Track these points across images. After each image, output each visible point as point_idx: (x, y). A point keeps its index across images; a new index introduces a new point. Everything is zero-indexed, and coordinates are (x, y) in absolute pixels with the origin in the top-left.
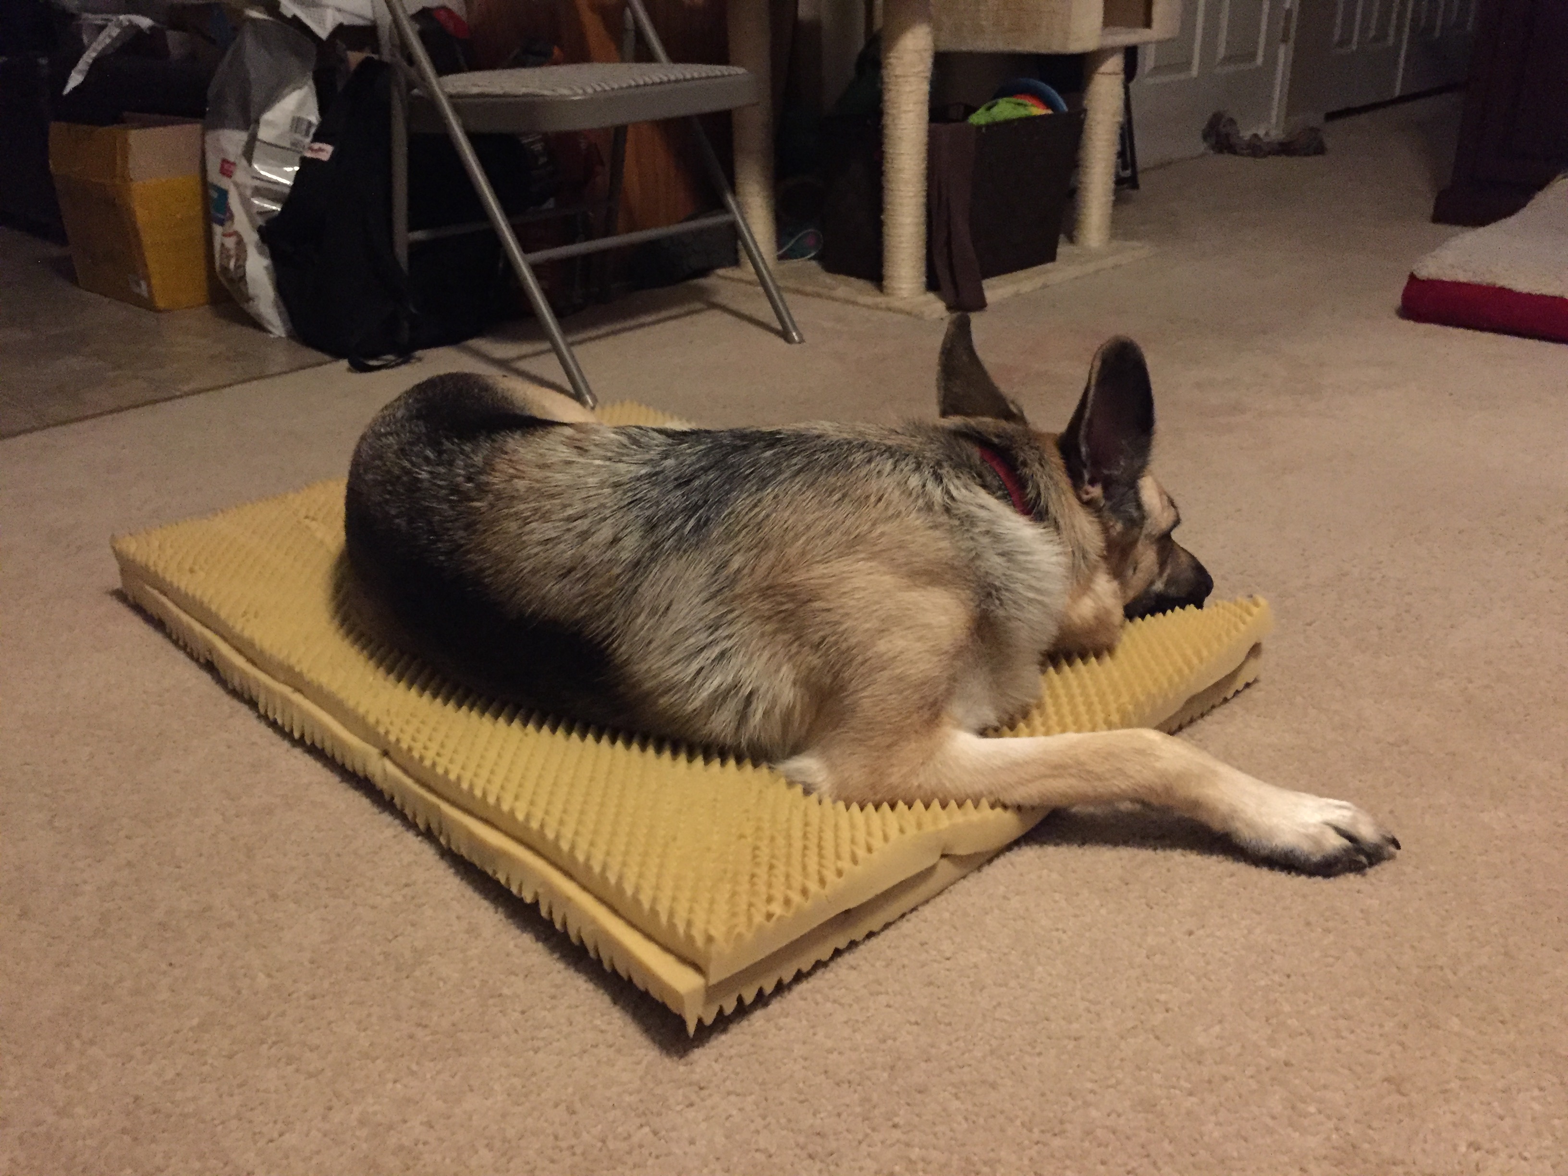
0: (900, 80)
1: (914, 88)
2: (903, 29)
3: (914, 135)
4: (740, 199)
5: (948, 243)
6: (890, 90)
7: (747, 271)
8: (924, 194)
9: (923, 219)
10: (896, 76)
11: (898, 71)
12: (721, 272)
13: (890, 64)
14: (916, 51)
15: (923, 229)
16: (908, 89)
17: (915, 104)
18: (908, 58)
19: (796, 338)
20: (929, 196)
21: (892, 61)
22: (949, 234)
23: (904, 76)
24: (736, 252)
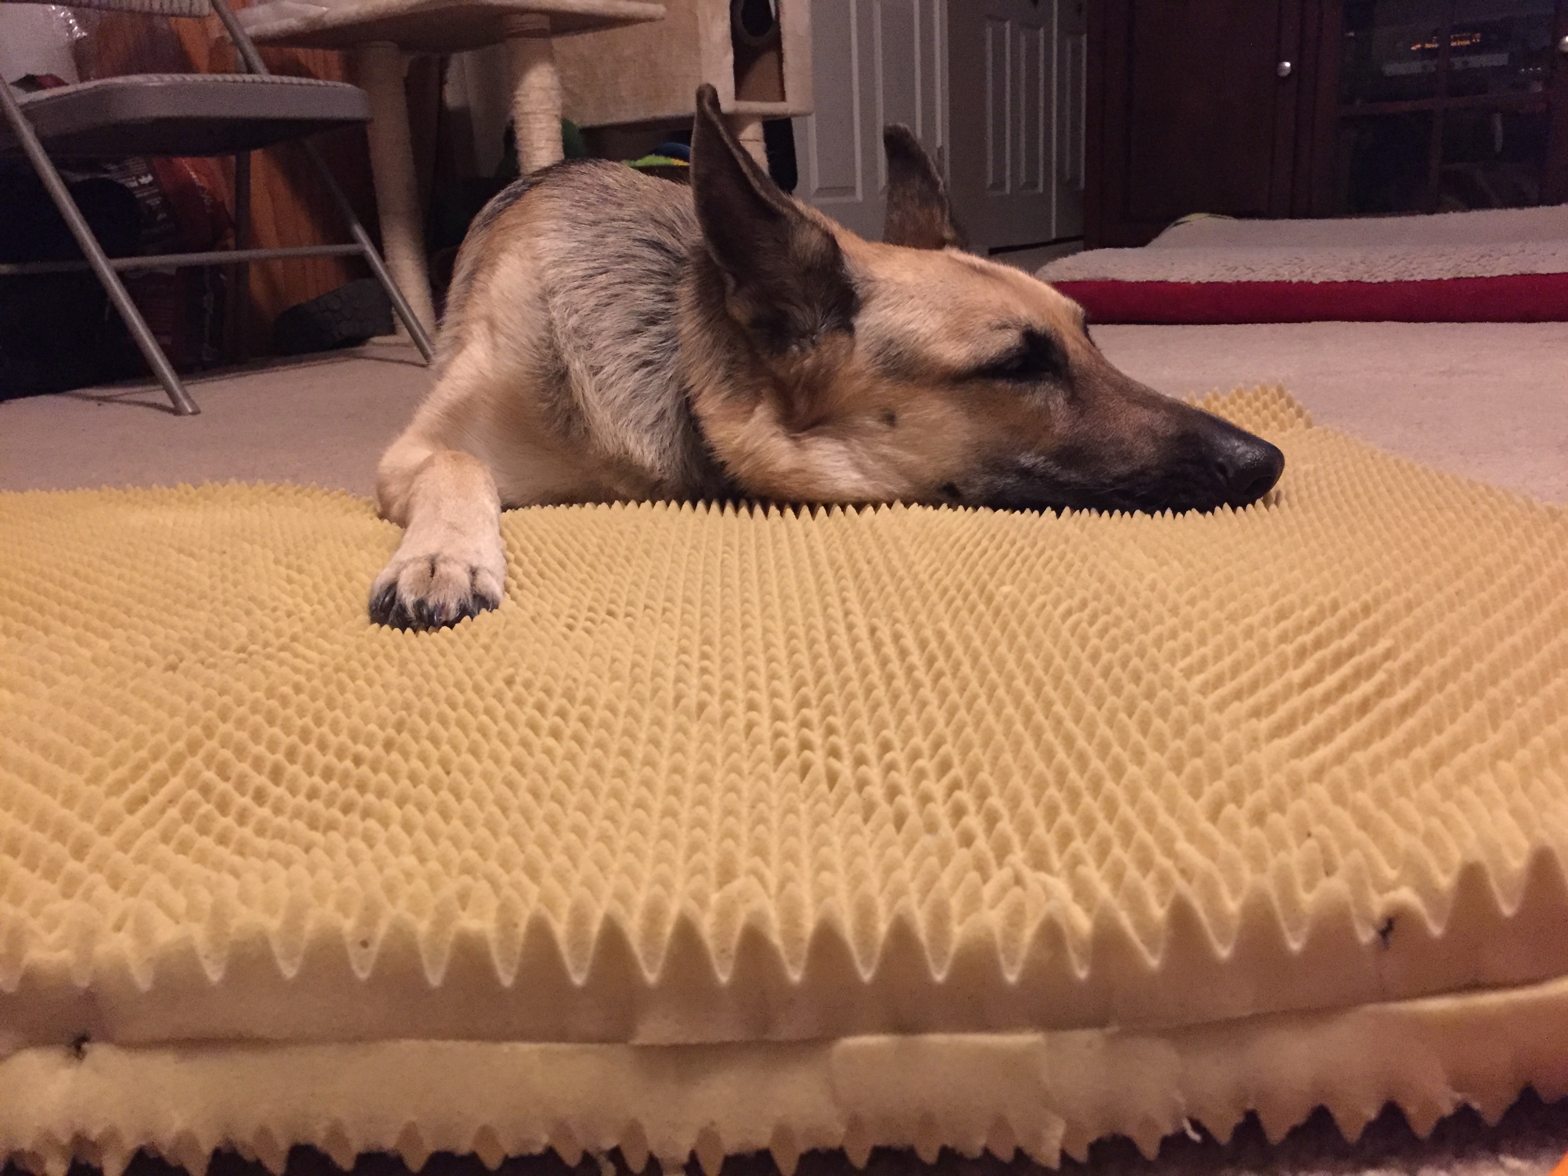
0: (531, 117)
1: (544, 125)
2: (526, 68)
4: (388, 263)
6: (521, 128)
7: (404, 336)
10: (527, 114)
11: (527, 108)
12: (376, 339)
13: (519, 103)
14: (541, 88)
16: (538, 126)
17: (548, 140)
18: (535, 95)
21: (519, 99)
23: (534, 113)
24: (391, 318)
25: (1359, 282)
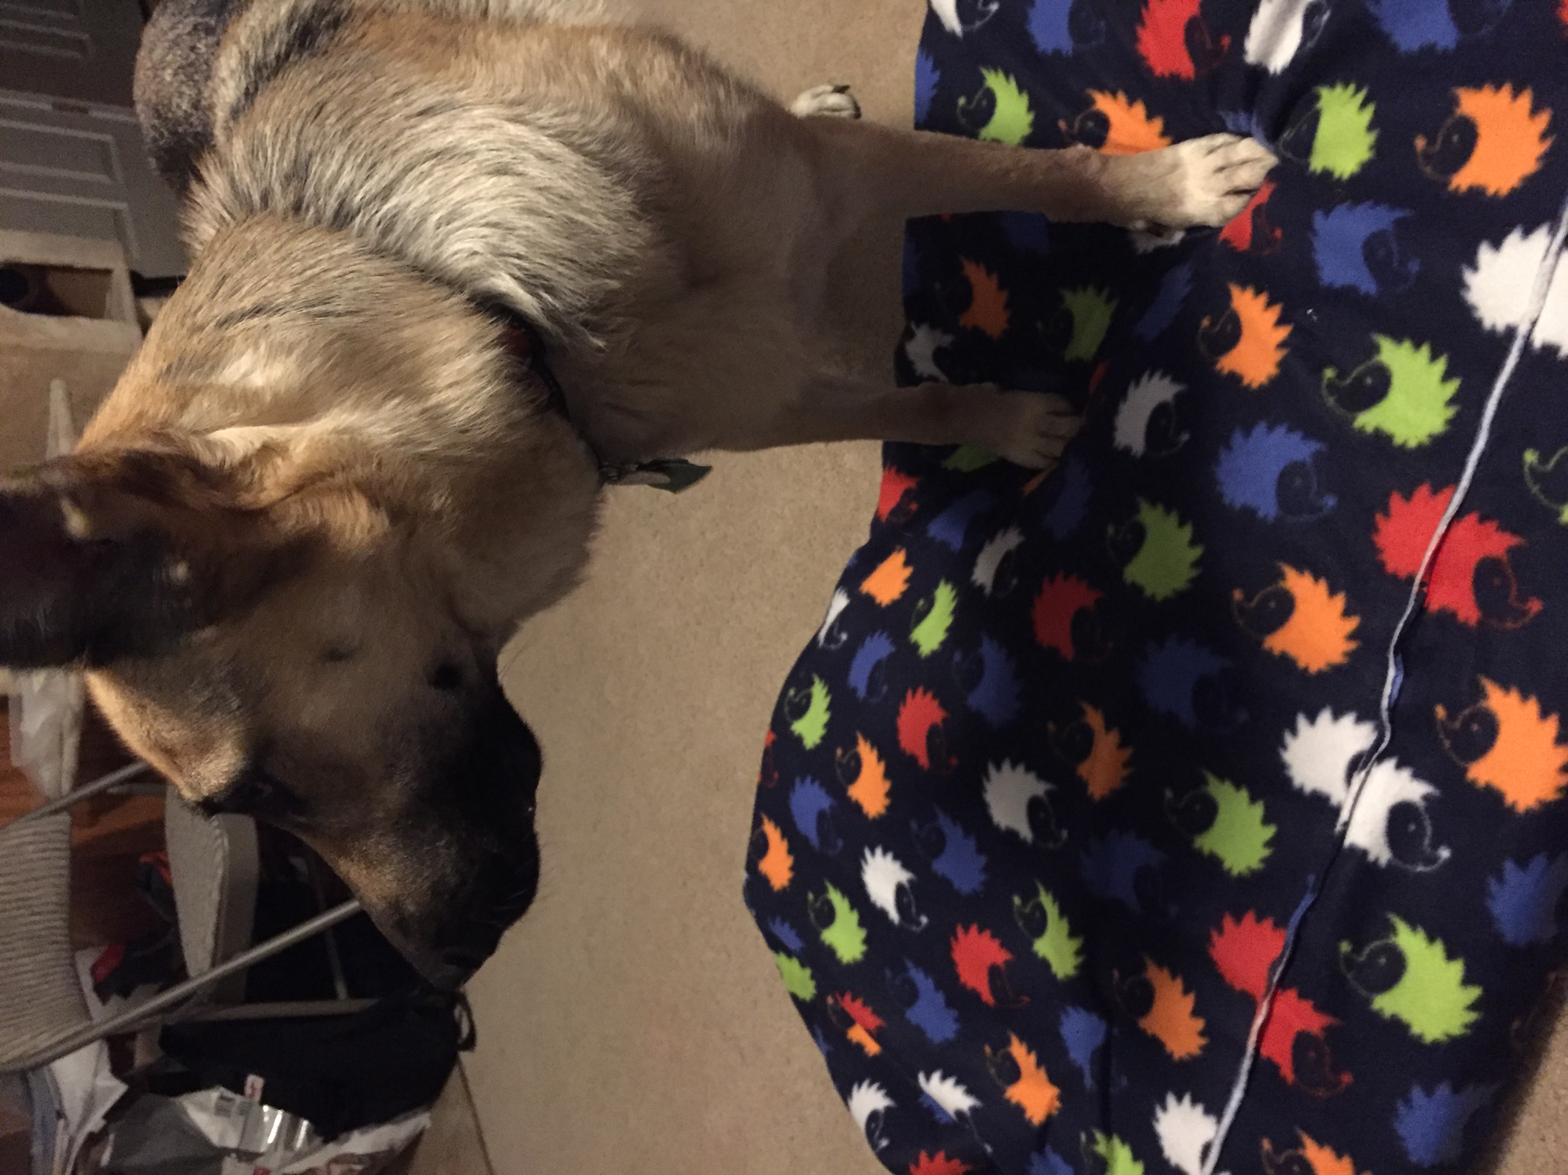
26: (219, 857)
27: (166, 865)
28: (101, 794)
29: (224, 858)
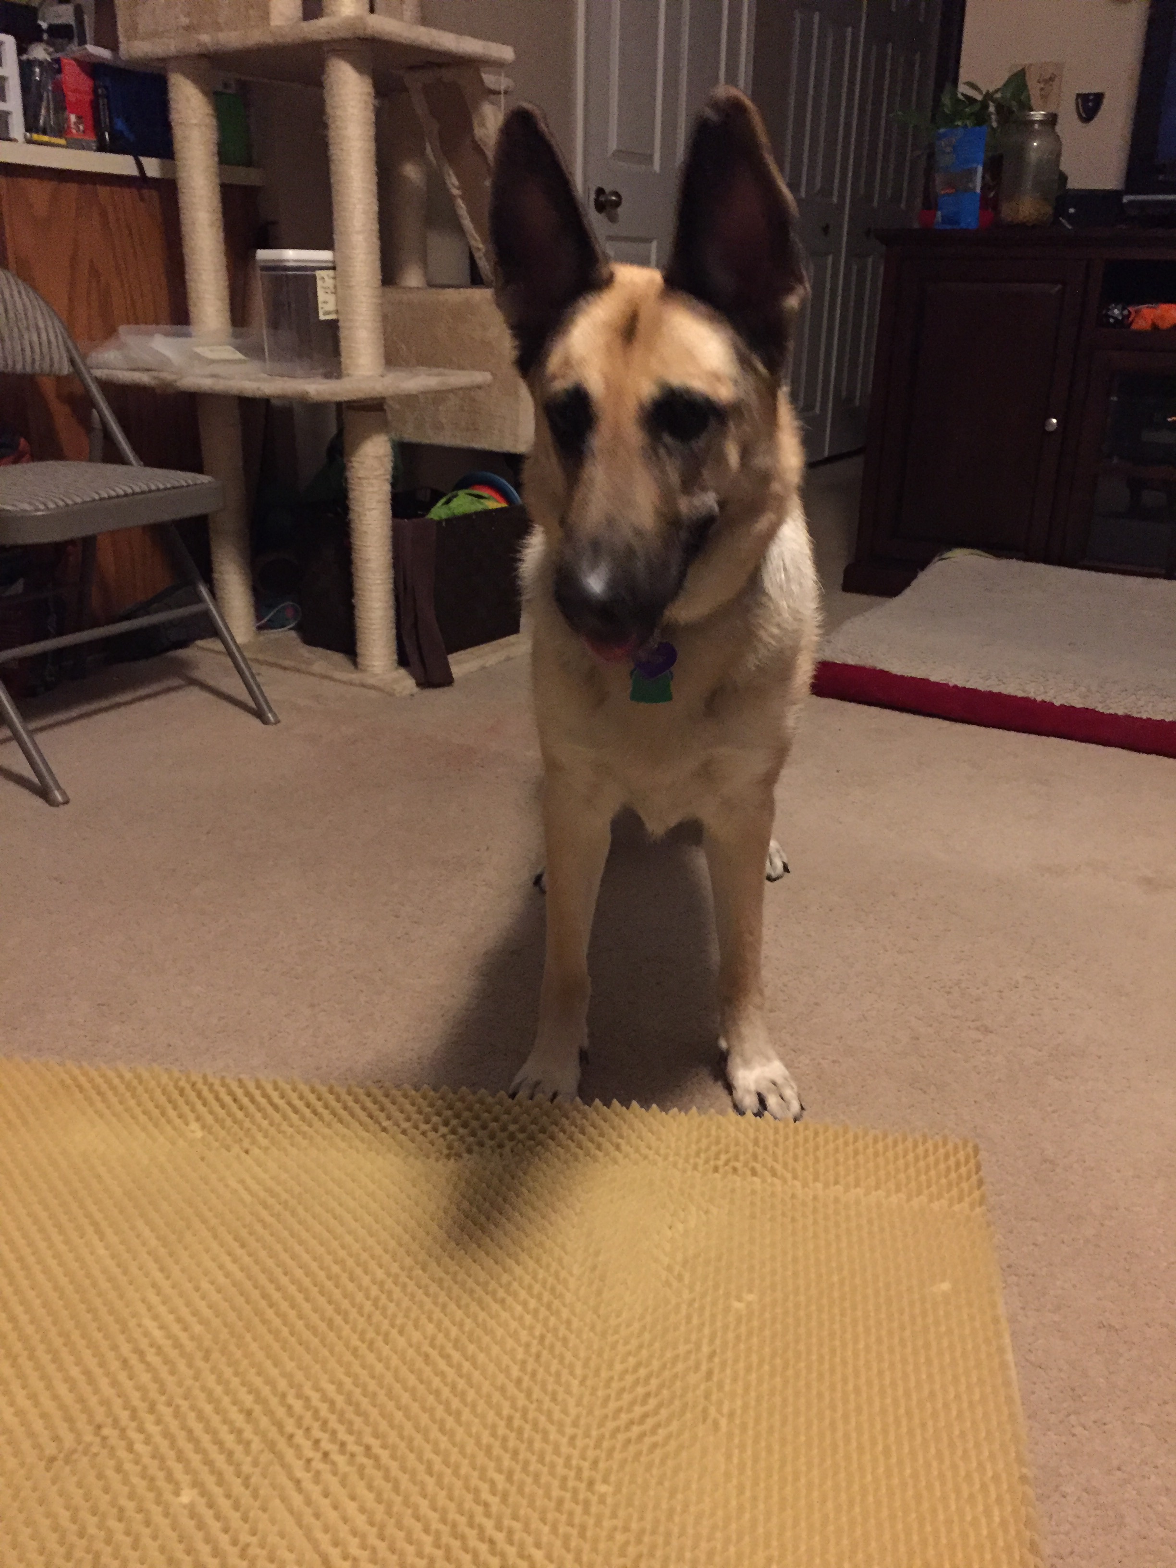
0: (363, 481)
1: (376, 489)
2: (363, 438)
3: (379, 530)
5: (415, 625)
6: (353, 490)
8: (392, 581)
9: (391, 603)
10: (360, 478)
11: (361, 473)
12: (200, 643)
13: (353, 467)
14: (376, 457)
15: (392, 613)
16: (370, 489)
17: (379, 502)
18: (370, 462)
19: (272, 719)
20: (396, 582)
21: (355, 464)
22: (416, 617)
23: (368, 478)
25: (1094, 711)
26: (27, 507)
27: (16, 461)
28: (92, 404)
29: (26, 511)
